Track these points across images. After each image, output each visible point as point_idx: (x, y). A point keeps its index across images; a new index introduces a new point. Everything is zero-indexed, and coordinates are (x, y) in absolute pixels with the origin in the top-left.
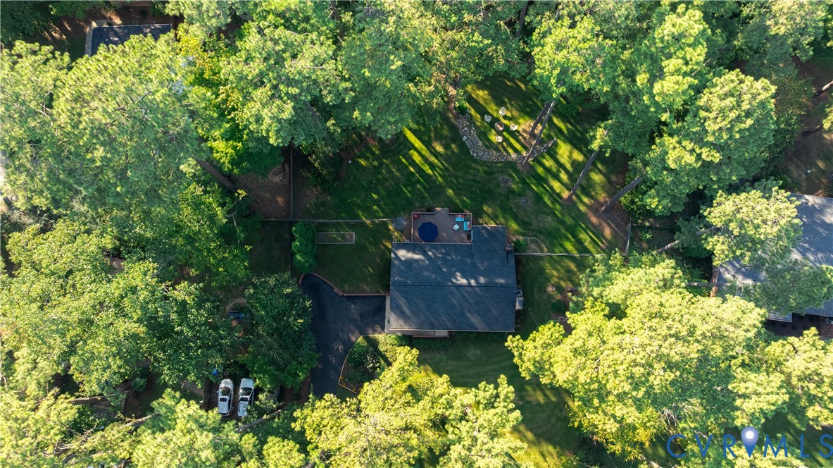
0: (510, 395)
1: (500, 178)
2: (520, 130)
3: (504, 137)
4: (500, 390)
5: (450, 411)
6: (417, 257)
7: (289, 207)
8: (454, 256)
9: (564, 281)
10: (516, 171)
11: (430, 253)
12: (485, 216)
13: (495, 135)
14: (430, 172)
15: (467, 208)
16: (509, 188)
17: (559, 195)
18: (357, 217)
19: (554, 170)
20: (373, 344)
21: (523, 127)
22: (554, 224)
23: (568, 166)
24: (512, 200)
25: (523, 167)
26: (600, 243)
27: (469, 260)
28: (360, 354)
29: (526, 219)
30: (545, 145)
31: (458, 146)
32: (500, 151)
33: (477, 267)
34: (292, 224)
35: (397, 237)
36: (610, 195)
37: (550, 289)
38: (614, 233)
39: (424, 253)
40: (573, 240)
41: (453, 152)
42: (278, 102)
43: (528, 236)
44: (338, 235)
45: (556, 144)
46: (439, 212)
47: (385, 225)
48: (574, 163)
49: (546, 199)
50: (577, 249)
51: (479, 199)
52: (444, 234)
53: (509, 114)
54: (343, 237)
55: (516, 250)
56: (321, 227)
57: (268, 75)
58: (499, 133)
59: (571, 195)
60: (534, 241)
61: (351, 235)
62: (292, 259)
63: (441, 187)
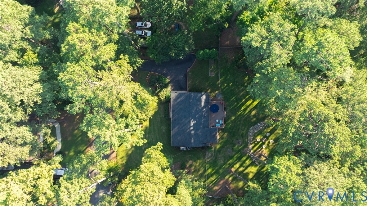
0: (139, 144)
1: (240, 140)
2: (263, 150)
3: (260, 142)
4: (141, 140)
5: (130, 119)
6: (203, 104)
7: (225, 47)
8: (203, 120)
9: (194, 168)
10: (244, 147)
11: (204, 109)
12: (223, 133)
13: (260, 138)
14: (243, 109)
15: (226, 125)
16: (236, 144)
17: (233, 166)
18: (221, 77)
19: (244, 165)
20: (166, 86)
21: (265, 151)
22: (219, 164)
23: (246, 171)
24: (230, 146)
25: (246, 151)
26: (212, 184)
27: (202, 126)
28: (162, 80)
29: (222, 152)
30: (256, 161)
31: (255, 121)
32: (253, 140)
33: (199, 130)
34: (217, 48)
35: (212, 95)
36: (233, 189)
37: (191, 162)
38: (216, 191)
39: (204, 107)
40: (213, 172)
41: (252, 119)
42: (260, 40)
43: (214, 153)
44: (213, 69)
45: (256, 166)
46: (224, 113)
47: (218, 89)
48: (248, 174)
49: (230, 161)
50: (209, 174)
51: (230, 131)
52: (214, 116)
53: (270, 144)
54: (212, 71)
55: (208, 147)
56: (216, 61)
57: (273, 34)
58: (261, 140)
59: (232, 172)
60: (212, 155)
61: (213, 75)
62: (201, 49)
63: (236, 114)
